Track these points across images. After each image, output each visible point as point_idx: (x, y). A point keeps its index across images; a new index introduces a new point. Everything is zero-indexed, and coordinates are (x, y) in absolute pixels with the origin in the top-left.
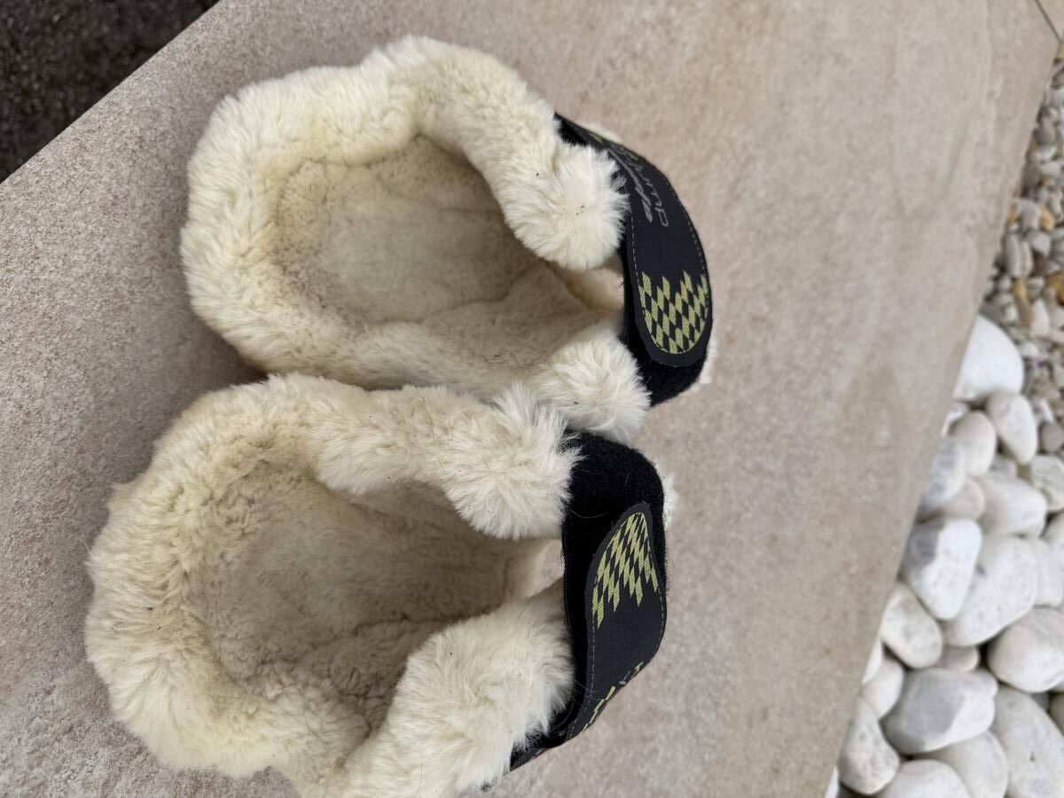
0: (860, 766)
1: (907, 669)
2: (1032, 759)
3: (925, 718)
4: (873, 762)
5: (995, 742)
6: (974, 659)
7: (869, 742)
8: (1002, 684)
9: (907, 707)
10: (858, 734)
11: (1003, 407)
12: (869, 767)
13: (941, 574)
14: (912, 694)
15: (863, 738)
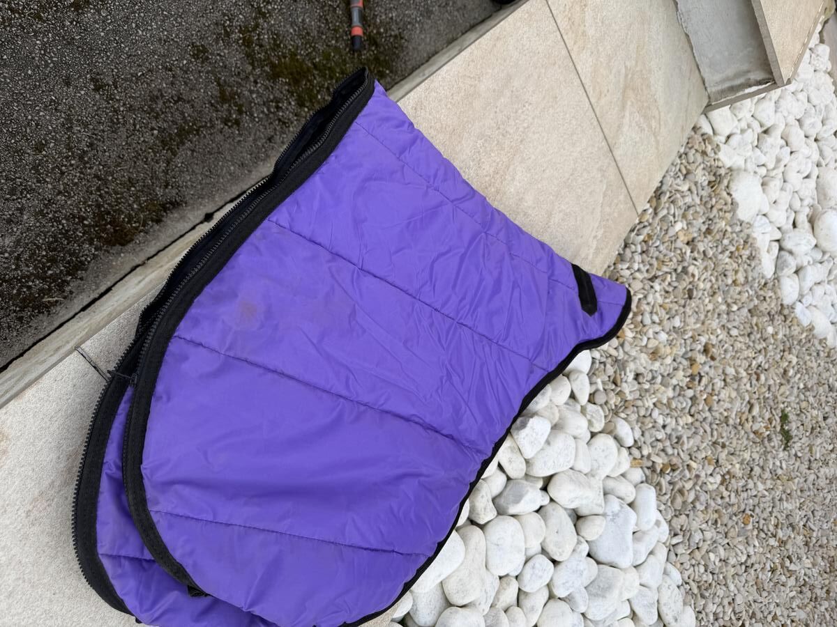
0: (479, 509)
1: (509, 479)
2: (557, 532)
3: (511, 498)
4: (485, 509)
5: (542, 521)
6: (540, 484)
7: (485, 499)
8: (552, 500)
9: (505, 494)
10: (481, 495)
11: (576, 376)
12: (483, 510)
13: (527, 435)
14: (508, 489)
15: (482, 497)
